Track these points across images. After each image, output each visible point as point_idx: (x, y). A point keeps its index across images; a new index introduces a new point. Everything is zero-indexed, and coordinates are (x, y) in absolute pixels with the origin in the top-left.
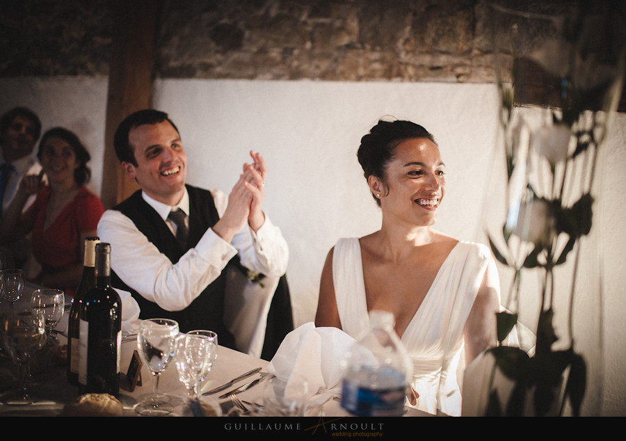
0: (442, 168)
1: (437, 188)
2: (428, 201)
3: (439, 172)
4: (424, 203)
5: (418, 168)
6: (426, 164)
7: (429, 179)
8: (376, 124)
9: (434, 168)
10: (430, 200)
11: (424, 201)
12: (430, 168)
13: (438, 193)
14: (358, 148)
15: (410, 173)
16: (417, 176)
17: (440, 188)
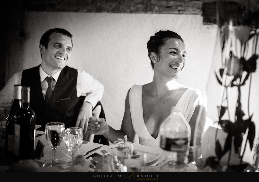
0: (185, 54)
1: (182, 61)
2: (177, 67)
3: (184, 56)
4: (175, 67)
5: (175, 51)
6: (179, 50)
7: (179, 57)
8: (159, 31)
9: (182, 53)
10: (177, 66)
11: (175, 66)
12: (180, 52)
13: (181, 64)
14: (148, 41)
15: (171, 52)
16: (174, 54)
17: (183, 62)
